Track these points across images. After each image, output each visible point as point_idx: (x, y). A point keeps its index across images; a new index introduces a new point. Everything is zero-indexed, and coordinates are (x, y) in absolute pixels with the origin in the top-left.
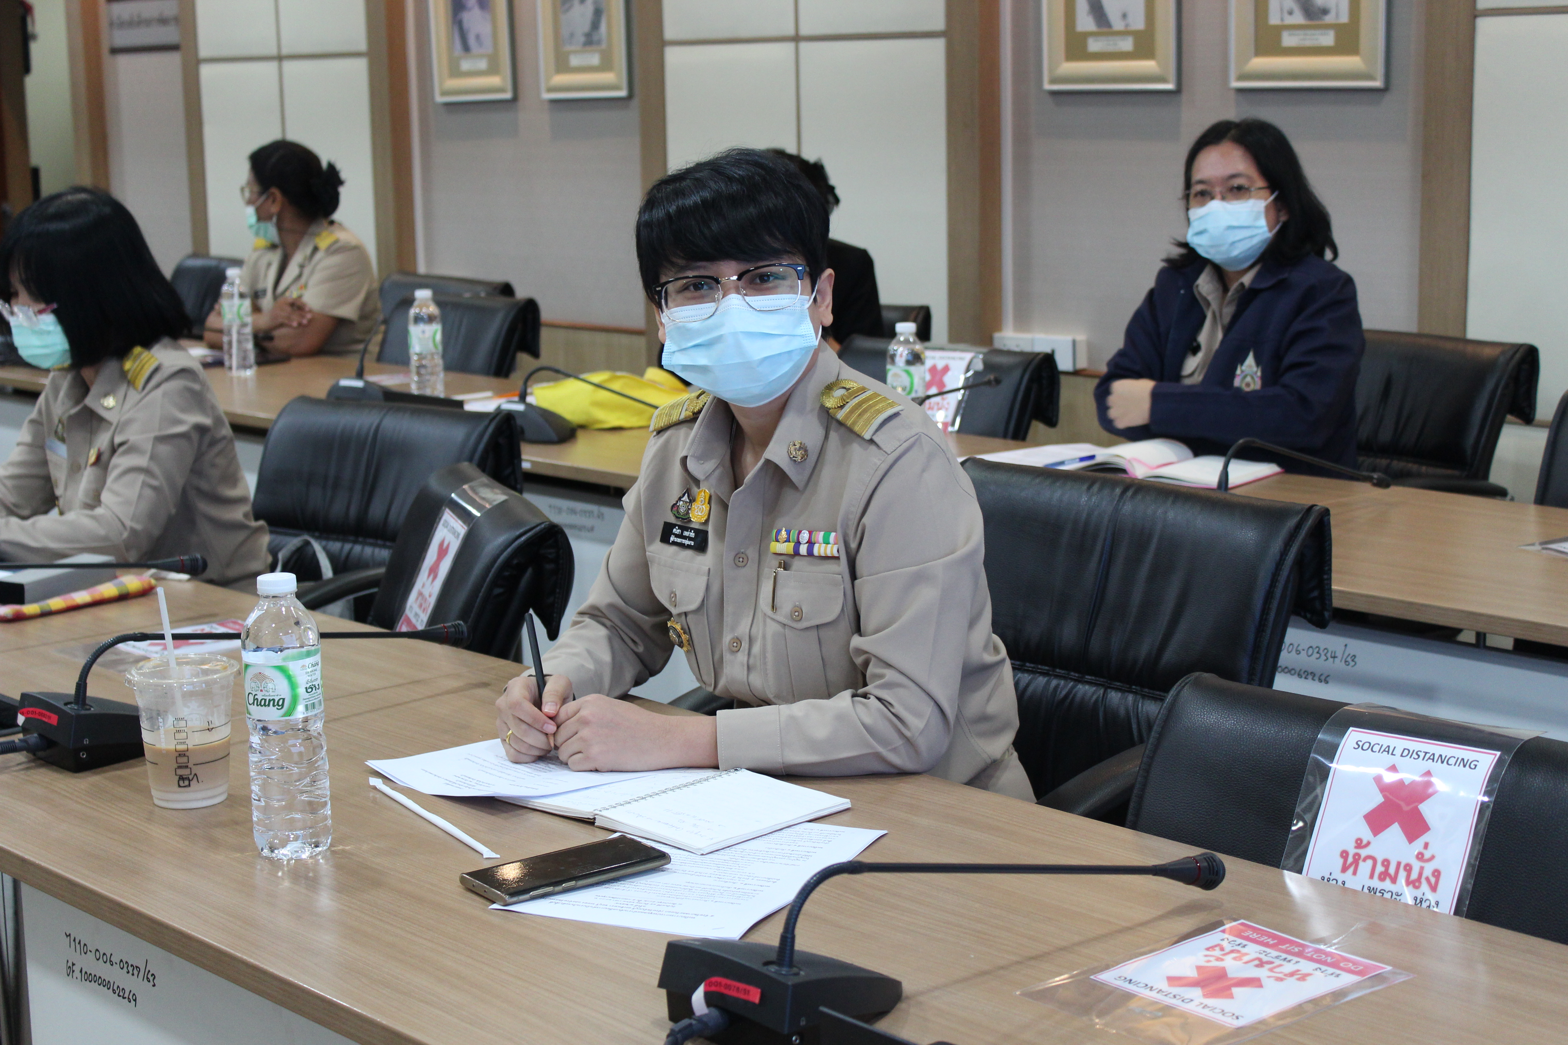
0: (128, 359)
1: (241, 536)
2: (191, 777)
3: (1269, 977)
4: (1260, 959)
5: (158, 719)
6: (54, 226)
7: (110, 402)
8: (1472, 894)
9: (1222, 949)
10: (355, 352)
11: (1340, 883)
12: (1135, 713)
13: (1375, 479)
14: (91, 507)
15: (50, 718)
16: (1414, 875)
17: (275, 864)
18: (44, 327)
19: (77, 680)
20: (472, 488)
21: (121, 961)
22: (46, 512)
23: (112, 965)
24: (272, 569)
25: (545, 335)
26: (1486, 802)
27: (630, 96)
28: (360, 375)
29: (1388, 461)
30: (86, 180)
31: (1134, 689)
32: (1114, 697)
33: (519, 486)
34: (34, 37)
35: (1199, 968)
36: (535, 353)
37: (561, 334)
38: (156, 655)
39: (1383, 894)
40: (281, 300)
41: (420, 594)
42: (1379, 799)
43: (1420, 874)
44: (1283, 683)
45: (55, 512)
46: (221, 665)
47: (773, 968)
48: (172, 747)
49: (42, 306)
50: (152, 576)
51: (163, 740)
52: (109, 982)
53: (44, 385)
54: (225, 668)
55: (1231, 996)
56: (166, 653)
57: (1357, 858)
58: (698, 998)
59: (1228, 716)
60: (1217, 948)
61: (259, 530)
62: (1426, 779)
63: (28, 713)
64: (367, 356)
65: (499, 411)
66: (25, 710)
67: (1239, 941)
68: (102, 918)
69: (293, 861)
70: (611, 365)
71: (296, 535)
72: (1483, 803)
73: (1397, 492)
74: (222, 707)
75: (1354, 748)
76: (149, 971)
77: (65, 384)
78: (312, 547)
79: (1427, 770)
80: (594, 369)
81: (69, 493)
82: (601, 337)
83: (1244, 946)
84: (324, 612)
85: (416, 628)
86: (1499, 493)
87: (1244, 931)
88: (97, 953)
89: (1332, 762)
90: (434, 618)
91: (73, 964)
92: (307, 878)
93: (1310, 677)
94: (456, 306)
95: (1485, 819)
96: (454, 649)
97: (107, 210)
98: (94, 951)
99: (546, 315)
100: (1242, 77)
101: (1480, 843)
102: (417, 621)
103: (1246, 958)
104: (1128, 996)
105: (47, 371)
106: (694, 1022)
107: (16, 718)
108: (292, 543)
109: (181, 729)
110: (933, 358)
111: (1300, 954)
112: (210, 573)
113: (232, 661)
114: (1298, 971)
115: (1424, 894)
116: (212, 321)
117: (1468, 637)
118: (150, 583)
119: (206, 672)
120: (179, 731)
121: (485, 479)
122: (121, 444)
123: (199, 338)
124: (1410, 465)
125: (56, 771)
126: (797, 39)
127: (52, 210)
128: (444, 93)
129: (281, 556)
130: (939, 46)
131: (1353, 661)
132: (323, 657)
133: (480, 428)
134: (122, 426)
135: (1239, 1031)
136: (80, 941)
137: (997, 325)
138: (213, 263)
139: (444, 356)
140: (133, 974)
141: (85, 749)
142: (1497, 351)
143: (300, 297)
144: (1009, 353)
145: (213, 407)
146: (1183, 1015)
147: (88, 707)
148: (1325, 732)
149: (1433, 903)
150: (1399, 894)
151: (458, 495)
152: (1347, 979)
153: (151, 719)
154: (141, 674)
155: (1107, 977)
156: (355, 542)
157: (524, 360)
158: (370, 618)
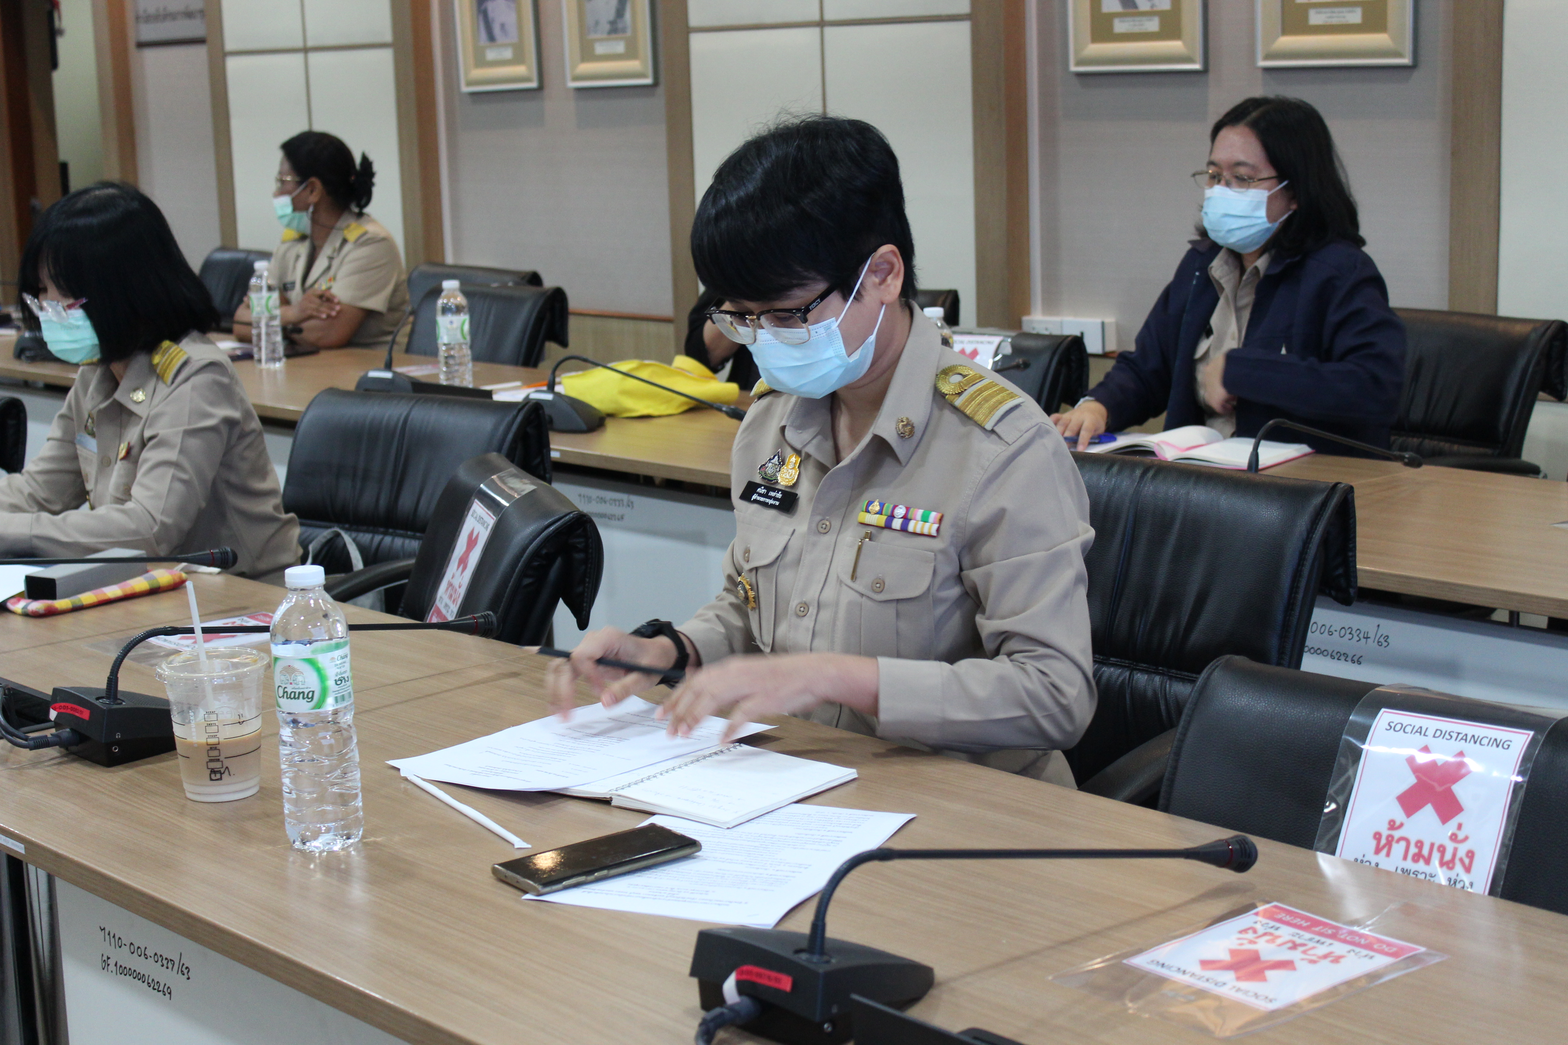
0: (157, 354)
1: (271, 529)
2: (222, 770)
3: (1303, 959)
4: (1293, 942)
5: (189, 712)
6: (81, 222)
7: (140, 396)
8: (1506, 875)
9: (1255, 931)
10: (385, 343)
11: (1373, 864)
12: (1163, 694)
13: (1406, 458)
14: (121, 501)
15: (81, 712)
16: (1448, 856)
17: (307, 856)
18: (72, 321)
19: (108, 674)
20: (500, 478)
21: (156, 954)
22: (77, 507)
23: (147, 958)
24: (303, 561)
25: (573, 324)
26: (1519, 782)
27: (656, 84)
28: (388, 366)
29: (1420, 440)
30: (114, 174)
31: (1161, 670)
32: (1141, 678)
33: (548, 476)
34: (61, 32)
35: (1233, 952)
36: (564, 343)
37: (589, 322)
38: (186, 649)
39: (1417, 875)
40: (310, 292)
41: (450, 585)
42: (1411, 780)
43: (1454, 855)
44: (1311, 664)
45: (86, 506)
46: (251, 658)
47: (804, 956)
48: (202, 740)
49: (71, 301)
50: (182, 570)
51: (194, 734)
52: (144, 975)
53: (74, 379)
54: (255, 661)
55: (1264, 979)
56: (197, 646)
57: (1390, 840)
58: (730, 986)
59: (1260, 699)
60: (1250, 932)
61: (289, 522)
62: (1458, 759)
63: (60, 707)
64: (395, 347)
65: (527, 399)
66: (57, 705)
67: (1272, 923)
68: (137, 911)
69: (325, 853)
70: (639, 354)
71: (327, 527)
72: (1516, 783)
73: (1428, 472)
74: (253, 700)
75: (1387, 729)
76: (183, 965)
77: (95, 377)
78: (343, 538)
79: (1459, 751)
80: (622, 358)
81: (99, 487)
82: (629, 325)
83: (1277, 929)
84: (355, 604)
85: (447, 620)
86: (1532, 471)
87: (1277, 913)
88: (132, 946)
89: (1364, 743)
90: (464, 610)
91: (108, 958)
92: (339, 870)
93: (1343, 658)
94: (485, 296)
95: (1519, 799)
96: (484, 639)
97: (135, 205)
98: (128, 945)
99: (573, 304)
100: (1268, 57)
101: (1514, 824)
102: (448, 612)
103: (1279, 941)
104: (1161, 981)
105: (77, 365)
106: (725, 1011)
107: (47, 713)
108: (322, 535)
109: (212, 722)
110: (962, 342)
111: (1333, 936)
112: (240, 566)
113: (262, 654)
114: (1331, 953)
115: (1457, 875)
116: (241, 314)
117: (1501, 616)
118: (180, 577)
119: (236, 666)
120: (210, 725)
121: (513, 469)
122: (151, 438)
123: (229, 331)
124: (1442, 444)
125: (90, 766)
126: (822, 24)
127: (80, 205)
128: (469, 83)
129: (311, 548)
130: (964, 29)
131: (1386, 641)
132: (352, 649)
133: (508, 419)
134: (151, 421)
135: (1273, 1015)
136: (114, 934)
137: (1026, 309)
138: (241, 256)
139: (472, 347)
140: (167, 968)
141: (118, 743)
142: (1527, 328)
143: (329, 288)
144: (1038, 336)
145: (242, 401)
146: (1217, 998)
147: (119, 701)
148: (1357, 714)
149: (1467, 884)
150: (1433, 875)
151: (486, 485)
152: (1380, 961)
153: (181, 712)
154: (172, 668)
155: (1140, 961)
156: (385, 534)
157: (552, 349)
158: (400, 610)
